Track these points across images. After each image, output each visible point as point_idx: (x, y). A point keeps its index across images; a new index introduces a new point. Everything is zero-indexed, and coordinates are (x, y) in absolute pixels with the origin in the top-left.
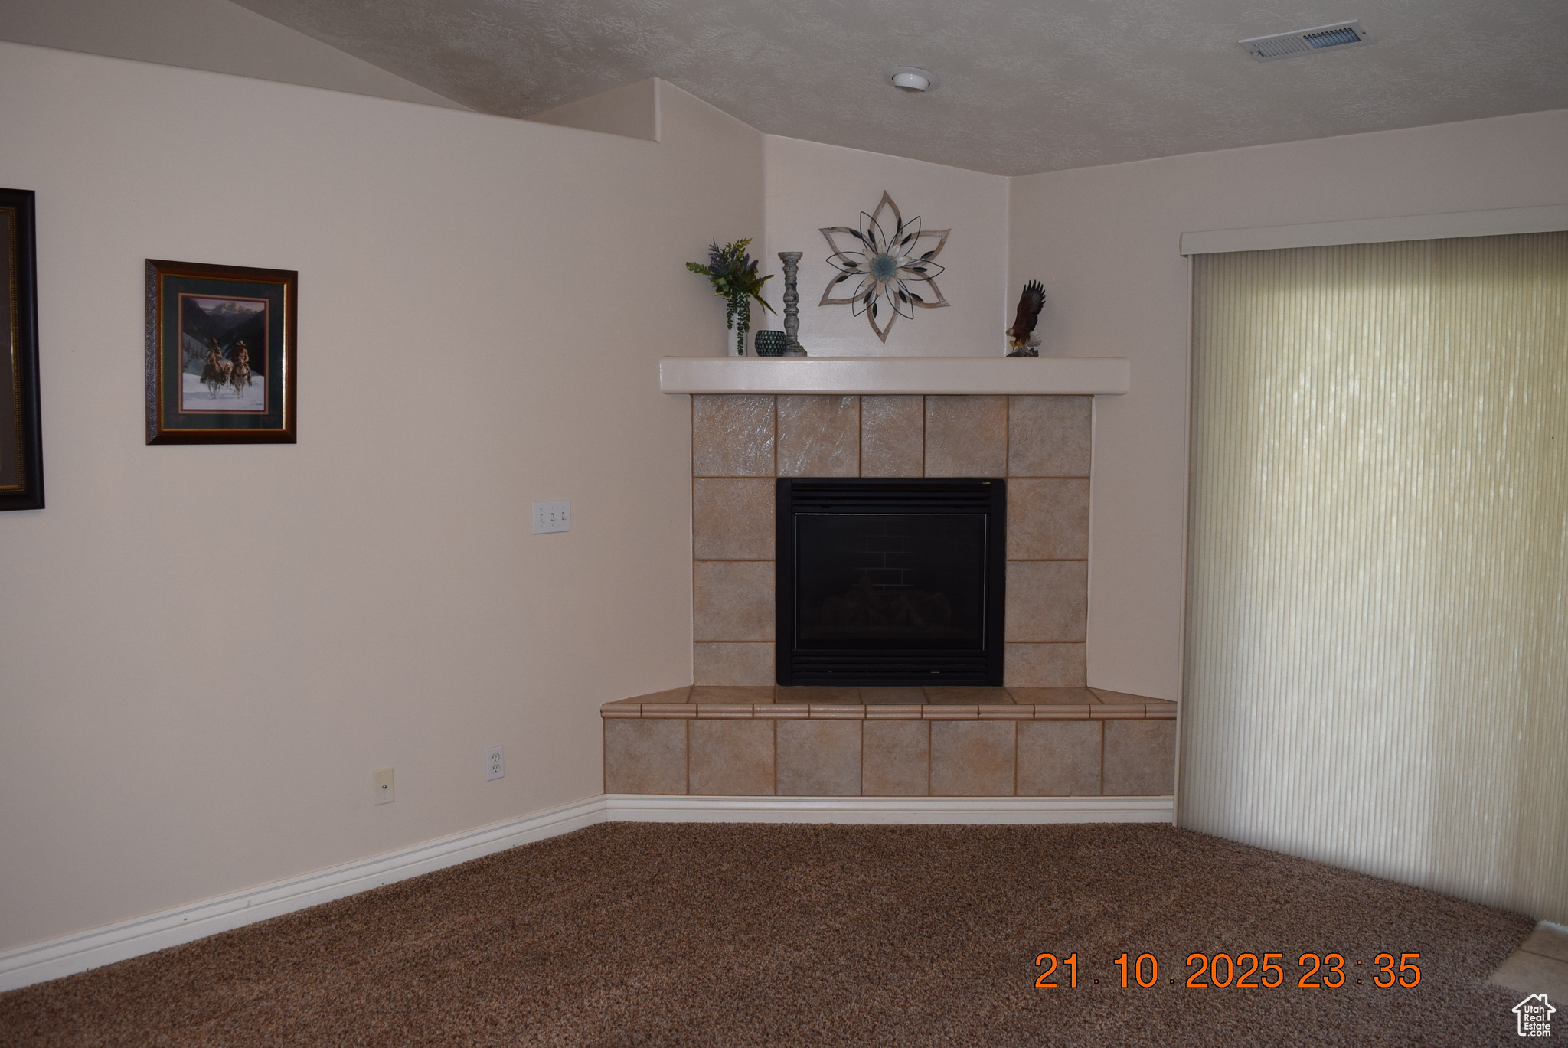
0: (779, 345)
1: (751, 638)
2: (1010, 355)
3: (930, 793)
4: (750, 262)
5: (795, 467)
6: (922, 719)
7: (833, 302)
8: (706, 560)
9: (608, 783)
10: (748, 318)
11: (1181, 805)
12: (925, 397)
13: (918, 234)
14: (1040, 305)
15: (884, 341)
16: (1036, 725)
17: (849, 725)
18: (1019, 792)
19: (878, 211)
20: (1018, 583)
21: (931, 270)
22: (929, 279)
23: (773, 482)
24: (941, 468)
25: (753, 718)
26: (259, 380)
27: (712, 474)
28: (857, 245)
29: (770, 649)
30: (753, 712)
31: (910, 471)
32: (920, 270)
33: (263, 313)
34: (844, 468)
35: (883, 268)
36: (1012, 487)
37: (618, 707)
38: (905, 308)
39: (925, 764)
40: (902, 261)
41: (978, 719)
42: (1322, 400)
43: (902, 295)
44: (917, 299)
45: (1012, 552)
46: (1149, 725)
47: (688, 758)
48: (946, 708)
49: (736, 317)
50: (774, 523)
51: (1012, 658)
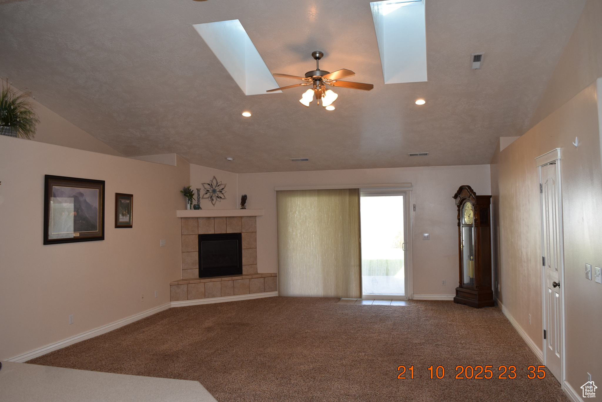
0: (197, 207)
1: (194, 268)
2: (241, 209)
3: (234, 295)
4: (191, 191)
5: (202, 232)
6: (232, 280)
7: (204, 198)
8: (184, 252)
9: (171, 299)
10: (192, 202)
11: (279, 292)
12: (226, 217)
13: (221, 185)
14: (246, 199)
15: (214, 206)
16: (253, 279)
17: (218, 282)
18: (250, 293)
19: (213, 180)
20: (244, 253)
21: (223, 192)
22: (223, 194)
23: (198, 235)
24: (230, 231)
25: (200, 283)
26: (128, 215)
27: (185, 234)
28: (209, 187)
29: (198, 270)
30: (200, 281)
31: (224, 232)
32: (221, 192)
33: (129, 203)
34: (211, 232)
35: (214, 191)
36: (243, 234)
37: (173, 283)
38: (218, 199)
39: (233, 289)
40: (218, 190)
41: (242, 279)
42: (300, 216)
43: (218, 197)
44: (221, 197)
45: (243, 247)
46: (272, 278)
47: (187, 292)
48: (236, 277)
49: (189, 202)
50: (198, 244)
51: (244, 269)
